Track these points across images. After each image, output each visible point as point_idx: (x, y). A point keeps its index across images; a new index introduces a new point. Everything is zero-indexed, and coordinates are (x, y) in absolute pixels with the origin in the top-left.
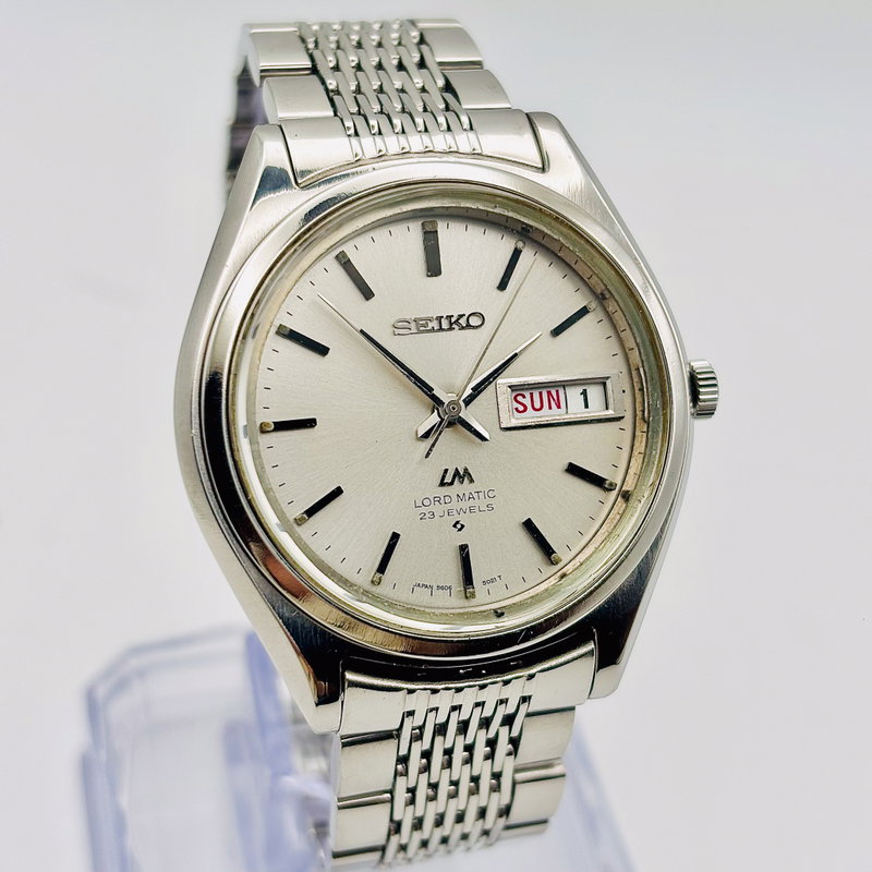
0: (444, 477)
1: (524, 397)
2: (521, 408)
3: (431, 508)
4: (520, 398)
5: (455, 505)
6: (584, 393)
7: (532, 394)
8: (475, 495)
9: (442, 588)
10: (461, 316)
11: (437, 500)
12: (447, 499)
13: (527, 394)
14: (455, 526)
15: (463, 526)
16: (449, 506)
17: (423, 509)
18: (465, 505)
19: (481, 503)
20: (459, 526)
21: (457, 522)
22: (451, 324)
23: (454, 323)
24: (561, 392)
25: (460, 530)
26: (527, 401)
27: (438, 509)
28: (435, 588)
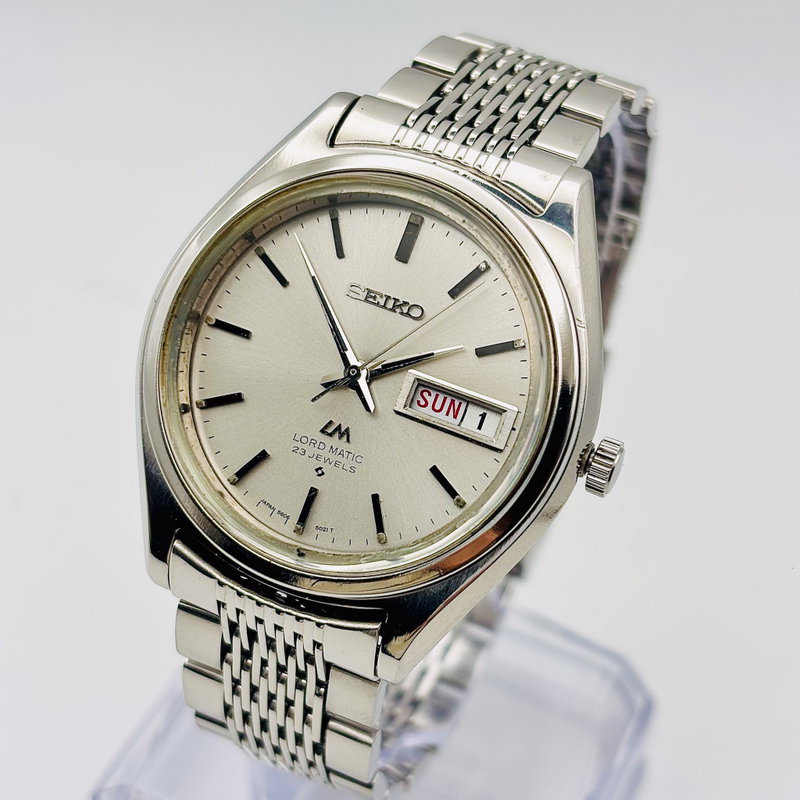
0: (326, 427)
1: (430, 395)
2: (423, 403)
3: (306, 447)
4: (426, 394)
5: (325, 453)
6: (483, 416)
7: (437, 396)
8: (346, 454)
9: (282, 514)
10: (405, 303)
11: (313, 442)
12: (322, 446)
13: (434, 394)
14: (317, 470)
15: (323, 474)
16: (320, 452)
17: (299, 444)
18: (334, 457)
19: (348, 462)
20: (320, 472)
21: (320, 468)
22: (394, 306)
23: (398, 306)
24: (464, 405)
25: (319, 475)
26: (430, 400)
27: (311, 450)
28: (276, 511)
